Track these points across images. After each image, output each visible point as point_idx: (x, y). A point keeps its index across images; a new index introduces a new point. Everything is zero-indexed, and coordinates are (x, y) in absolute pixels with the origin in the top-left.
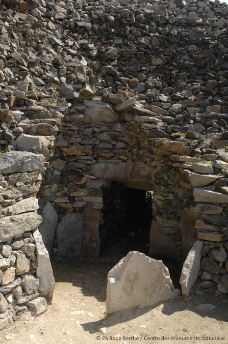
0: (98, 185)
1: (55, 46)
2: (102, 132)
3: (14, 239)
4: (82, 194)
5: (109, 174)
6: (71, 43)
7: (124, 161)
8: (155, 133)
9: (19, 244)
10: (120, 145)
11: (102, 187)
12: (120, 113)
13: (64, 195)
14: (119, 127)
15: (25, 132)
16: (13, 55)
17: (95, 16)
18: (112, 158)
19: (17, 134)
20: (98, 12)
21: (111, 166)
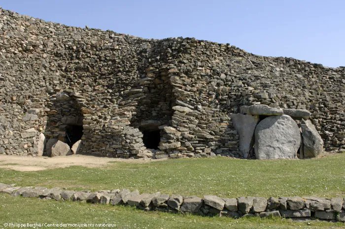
0: (64, 126)
1: (45, 67)
2: (64, 105)
3: (27, 138)
4: (57, 130)
5: (68, 122)
6: (53, 64)
7: (75, 116)
8: (82, 105)
9: (29, 139)
10: (73, 110)
11: (65, 127)
12: (71, 96)
13: (49, 131)
14: (71, 102)
15: (31, 108)
16: (27, 79)
17: (67, 46)
18: (70, 115)
19: (29, 108)
20: (68, 43)
21: (69, 118)
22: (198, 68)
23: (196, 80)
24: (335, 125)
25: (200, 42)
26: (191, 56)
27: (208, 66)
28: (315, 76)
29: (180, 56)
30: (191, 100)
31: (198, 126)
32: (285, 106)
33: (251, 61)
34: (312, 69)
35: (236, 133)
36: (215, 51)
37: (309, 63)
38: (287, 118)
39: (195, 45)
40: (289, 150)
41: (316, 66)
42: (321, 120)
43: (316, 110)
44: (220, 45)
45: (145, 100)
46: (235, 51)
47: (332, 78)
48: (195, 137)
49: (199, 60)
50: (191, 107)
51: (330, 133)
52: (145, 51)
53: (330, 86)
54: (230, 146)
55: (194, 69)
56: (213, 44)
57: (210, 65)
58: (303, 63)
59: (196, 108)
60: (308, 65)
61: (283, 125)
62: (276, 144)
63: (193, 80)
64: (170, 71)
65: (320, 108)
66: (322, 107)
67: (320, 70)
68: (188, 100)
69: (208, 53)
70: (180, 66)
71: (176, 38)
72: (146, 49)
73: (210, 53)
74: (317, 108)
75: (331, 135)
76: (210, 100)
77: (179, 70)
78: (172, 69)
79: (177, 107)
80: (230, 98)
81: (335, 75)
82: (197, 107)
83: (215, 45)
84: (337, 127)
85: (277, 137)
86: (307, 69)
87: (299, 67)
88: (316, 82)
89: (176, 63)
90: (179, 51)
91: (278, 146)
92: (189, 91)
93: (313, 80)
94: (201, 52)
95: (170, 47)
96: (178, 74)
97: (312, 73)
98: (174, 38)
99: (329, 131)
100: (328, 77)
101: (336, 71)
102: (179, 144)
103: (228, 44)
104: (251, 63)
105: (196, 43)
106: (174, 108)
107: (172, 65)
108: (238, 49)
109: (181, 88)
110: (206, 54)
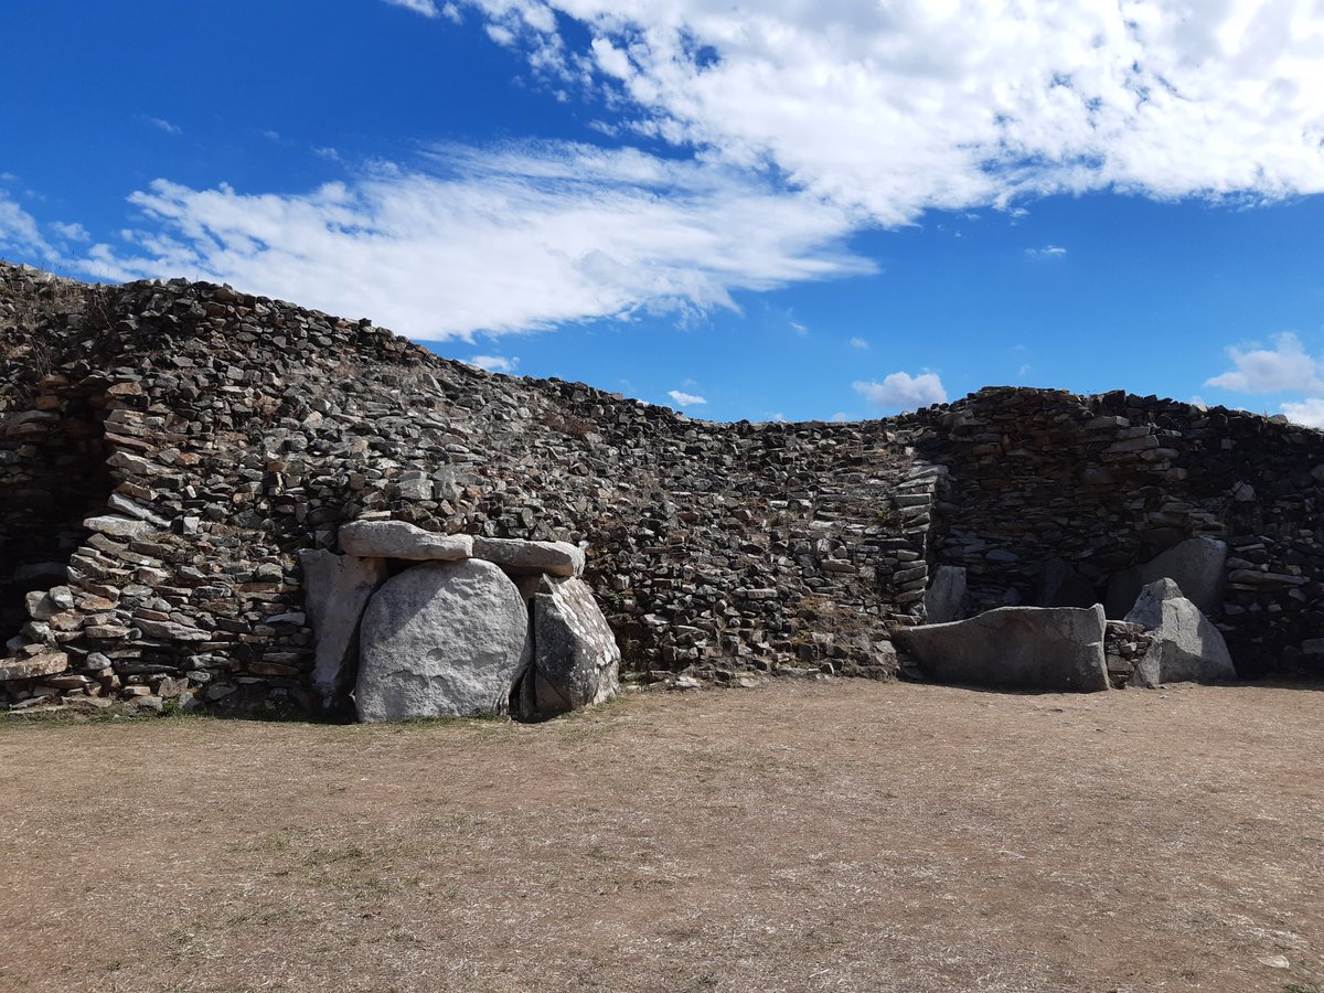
22: (226, 388)
23: (205, 428)
24: (678, 595)
25: (249, 301)
26: (211, 347)
27: (273, 386)
28: (643, 441)
29: (166, 342)
30: (163, 497)
31: (160, 592)
32: (490, 527)
33: (439, 381)
34: (638, 420)
35: (302, 622)
36: (313, 339)
37: (633, 401)
38: (483, 570)
39: (232, 309)
40: (479, 687)
41: (652, 412)
42: (639, 576)
43: (627, 547)
44: (333, 321)
45: (23, 492)
46: (387, 345)
47: (697, 451)
48: (132, 636)
49: (235, 361)
50: (158, 520)
51: (658, 622)
52: (62, 320)
53: (686, 473)
54: (270, 671)
55: (209, 389)
56: (305, 314)
57: (277, 381)
58: (614, 402)
59: (179, 528)
60: (629, 409)
61: (465, 596)
62: (431, 667)
63: (197, 426)
64: (112, 391)
65: (641, 539)
66: (648, 537)
67: (663, 425)
68: (154, 495)
69: (281, 342)
70: (156, 377)
71: (163, 282)
72: (65, 316)
73: (289, 342)
74: (632, 540)
75: (660, 629)
76: (237, 498)
77: (150, 390)
78: (123, 386)
79: (105, 519)
80: (310, 493)
81: (705, 441)
82: (182, 523)
83: (310, 319)
84: (682, 602)
85: (440, 640)
86: (623, 418)
87: (602, 412)
88: (646, 458)
89: (147, 363)
90: (162, 325)
91: (439, 671)
92: (168, 466)
93: (638, 452)
94: (250, 337)
95: (137, 310)
96: (138, 404)
97: (636, 432)
98: (157, 283)
99: (658, 615)
100: (683, 446)
101: (711, 431)
102: (57, 663)
103: (365, 322)
104: (437, 386)
105: (236, 304)
106: (91, 522)
107: (129, 372)
108: (401, 339)
109: (141, 451)
110: (271, 343)
